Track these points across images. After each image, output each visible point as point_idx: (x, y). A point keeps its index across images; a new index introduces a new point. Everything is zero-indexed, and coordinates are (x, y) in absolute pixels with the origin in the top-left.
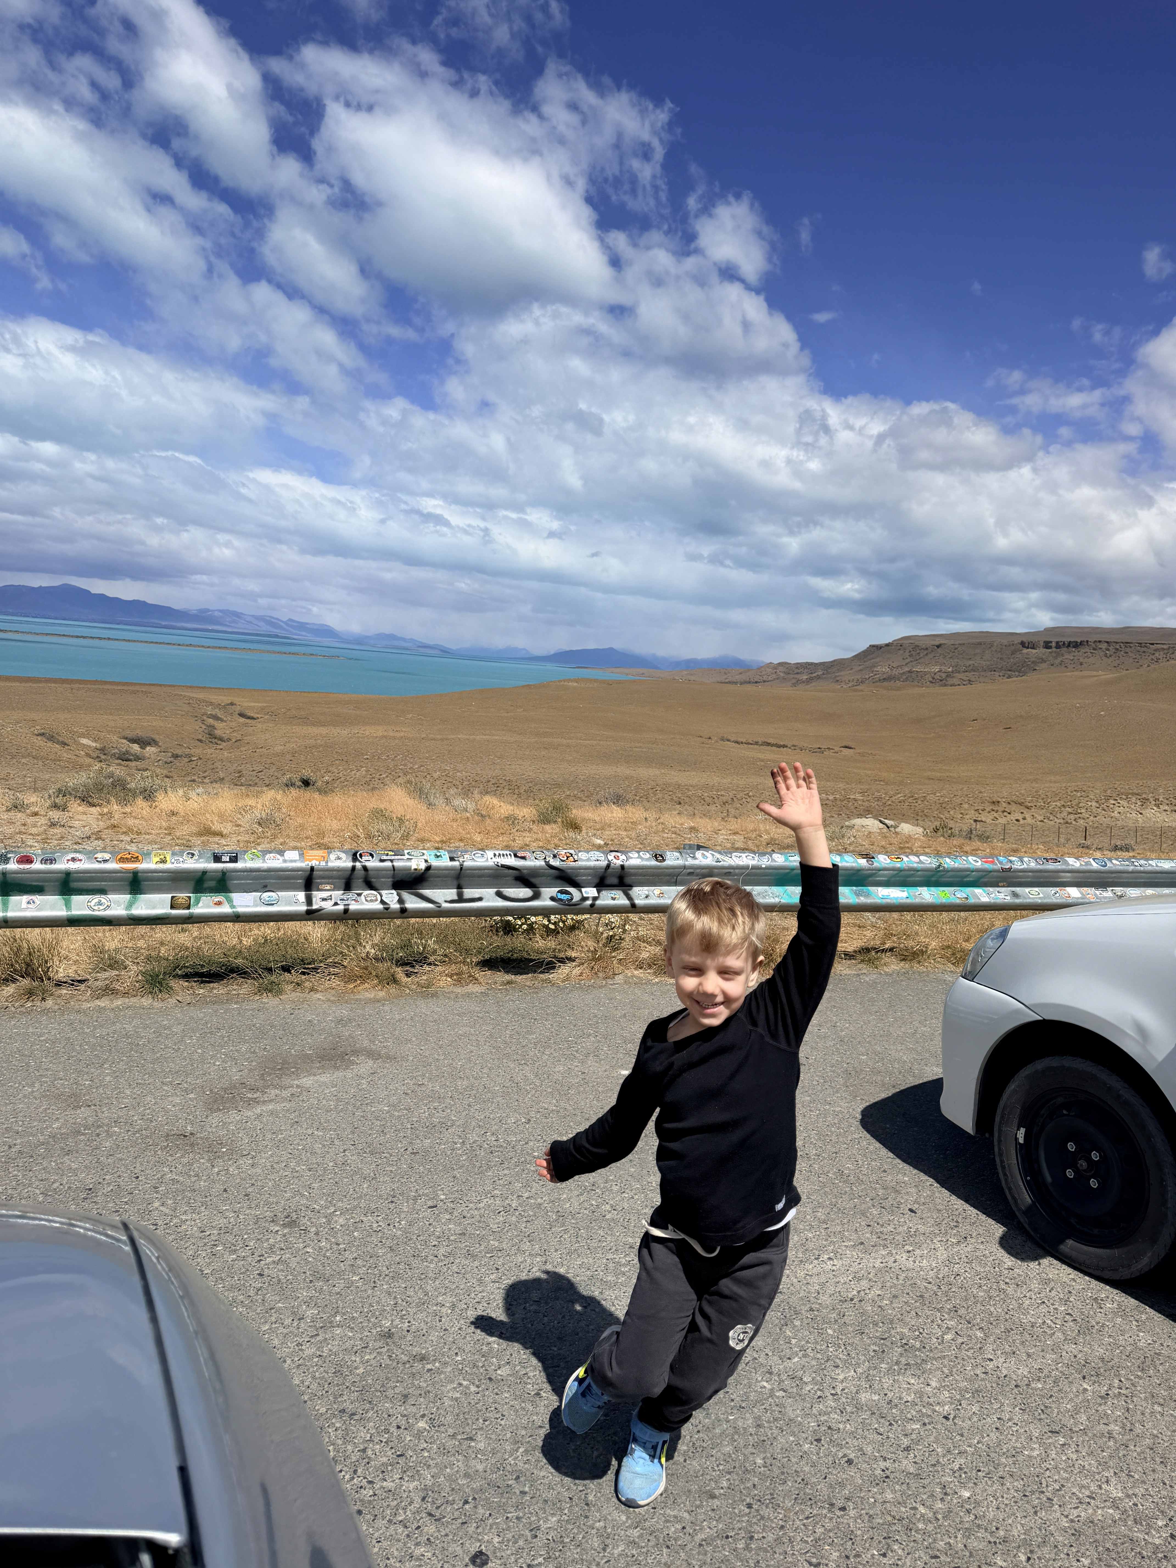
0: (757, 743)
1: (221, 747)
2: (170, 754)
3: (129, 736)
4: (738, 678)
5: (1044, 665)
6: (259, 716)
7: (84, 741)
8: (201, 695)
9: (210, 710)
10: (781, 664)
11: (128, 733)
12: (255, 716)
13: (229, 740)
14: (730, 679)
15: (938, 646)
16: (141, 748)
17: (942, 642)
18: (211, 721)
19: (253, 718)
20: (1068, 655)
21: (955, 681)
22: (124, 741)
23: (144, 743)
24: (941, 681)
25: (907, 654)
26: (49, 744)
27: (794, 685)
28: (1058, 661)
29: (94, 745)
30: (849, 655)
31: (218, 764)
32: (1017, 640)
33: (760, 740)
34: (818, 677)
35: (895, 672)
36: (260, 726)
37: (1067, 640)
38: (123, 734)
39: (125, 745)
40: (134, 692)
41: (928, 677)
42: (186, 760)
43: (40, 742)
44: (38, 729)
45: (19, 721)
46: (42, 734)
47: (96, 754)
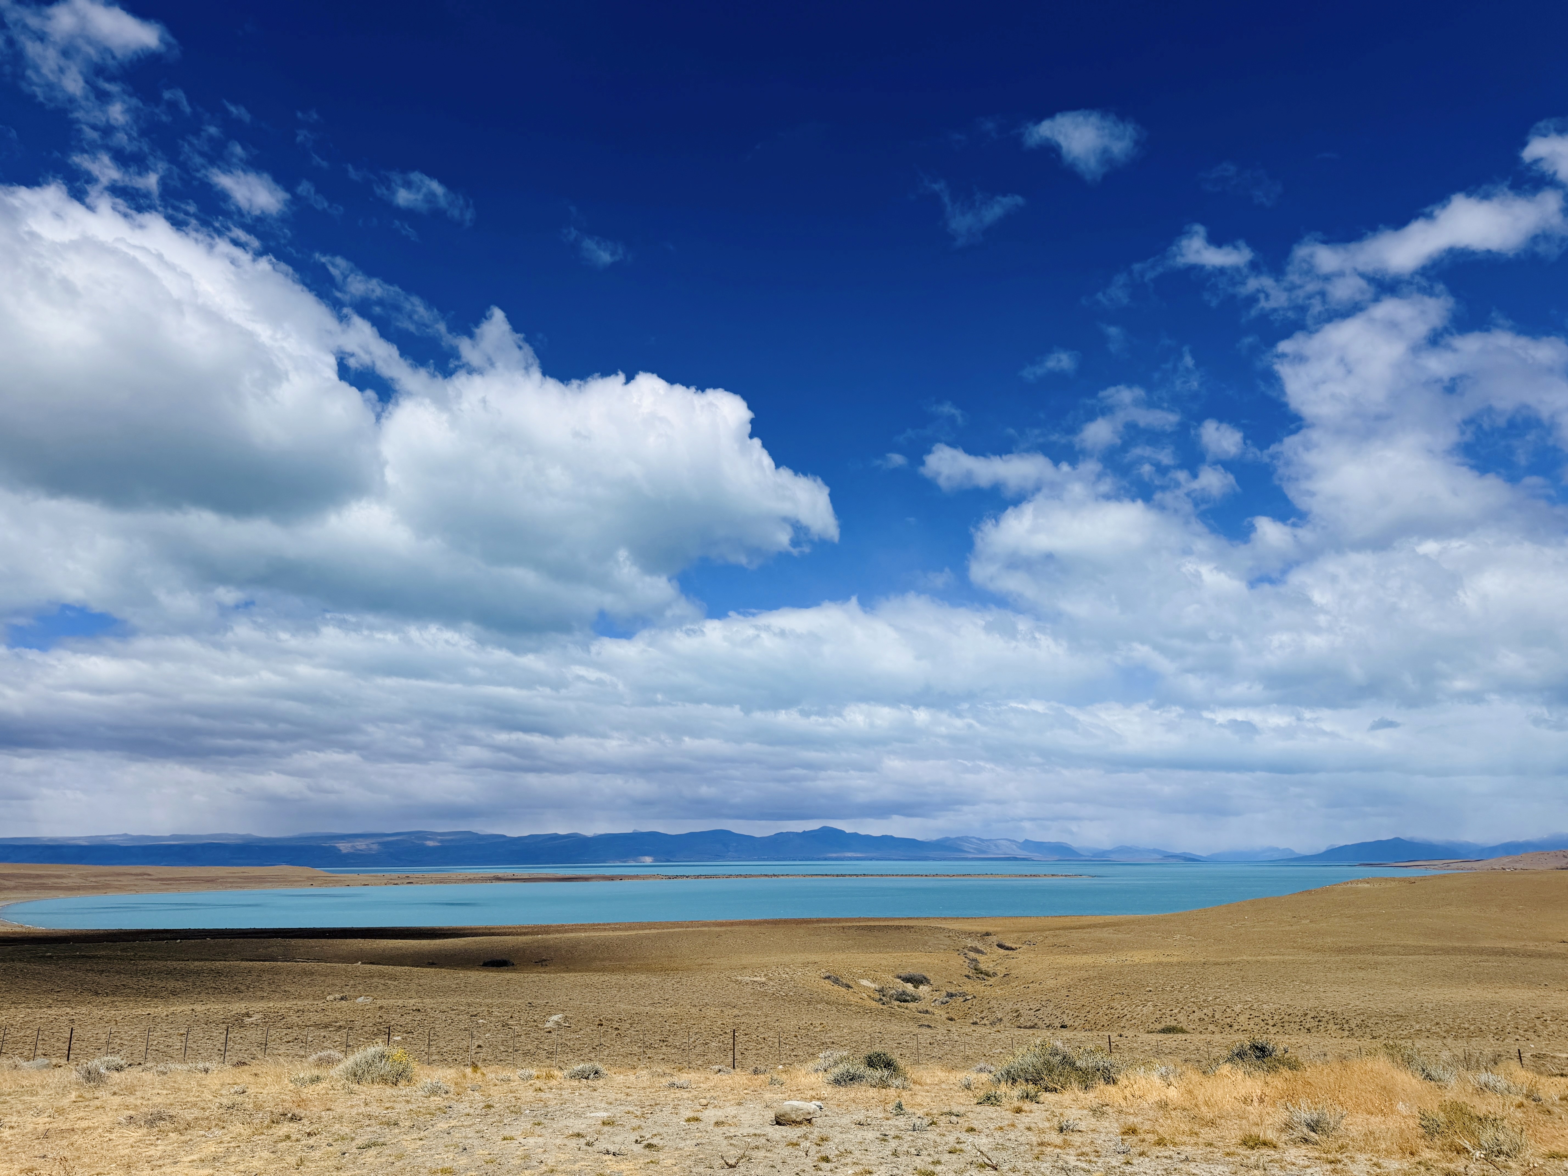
1: (990, 983)
2: (945, 993)
3: (902, 975)
6: (1018, 946)
7: (865, 982)
8: (958, 926)
9: (970, 942)
11: (901, 972)
12: (1014, 946)
13: (995, 974)
16: (914, 987)
18: (972, 955)
19: (1012, 949)
22: (899, 980)
23: (917, 981)
26: (836, 987)
29: (873, 986)
31: (993, 1003)
36: (1021, 957)
38: (897, 973)
39: (900, 985)
42: (961, 999)
43: (828, 985)
44: (824, 972)
45: (805, 965)
46: (828, 978)
47: (877, 996)
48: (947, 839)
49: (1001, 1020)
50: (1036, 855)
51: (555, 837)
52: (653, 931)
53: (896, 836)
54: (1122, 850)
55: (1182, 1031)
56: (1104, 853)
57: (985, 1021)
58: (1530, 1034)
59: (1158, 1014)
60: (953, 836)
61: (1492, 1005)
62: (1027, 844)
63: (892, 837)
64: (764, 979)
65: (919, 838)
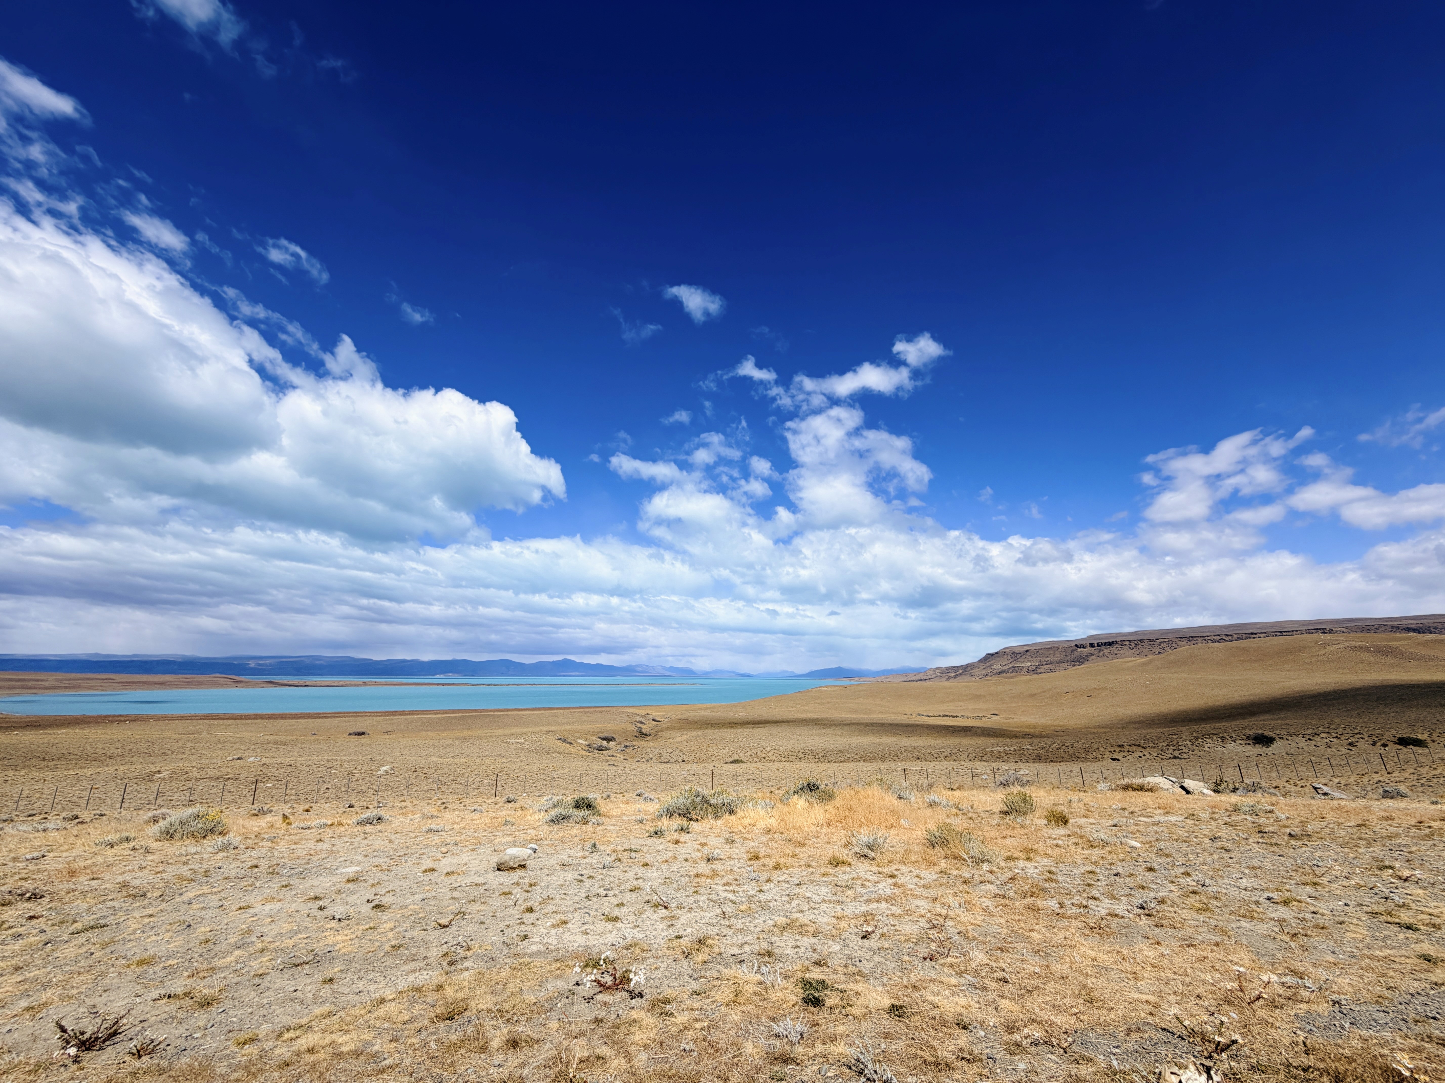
0: (940, 716)
1: (647, 740)
2: (623, 746)
4: (914, 678)
5: (1093, 657)
7: (580, 741)
8: (632, 710)
9: (638, 719)
10: (938, 668)
11: (602, 736)
12: (661, 720)
13: (650, 735)
14: (910, 679)
15: (1027, 651)
16: (607, 742)
17: (1028, 648)
18: (639, 725)
20: (1106, 651)
21: (1042, 670)
22: (599, 739)
23: (608, 740)
24: (1034, 671)
25: (1009, 657)
26: (564, 744)
27: (947, 680)
28: (1101, 654)
29: (584, 743)
30: (976, 660)
31: (648, 750)
32: (1073, 644)
33: (941, 714)
34: (960, 674)
35: (1005, 668)
37: (1103, 641)
38: (598, 735)
39: (600, 742)
40: (601, 712)
41: (1025, 670)
42: (632, 748)
43: (559, 743)
44: (558, 736)
45: (548, 732)
46: (560, 739)
47: (587, 748)
48: (630, 666)
49: (651, 759)
50: (674, 674)
51: (404, 661)
52: (460, 715)
53: (604, 664)
54: (716, 672)
55: (742, 762)
56: (707, 673)
57: (644, 760)
58: (895, 758)
59: (731, 753)
60: (634, 664)
61: (880, 744)
62: (672, 668)
63: (601, 665)
64: (523, 741)
65: (616, 665)
